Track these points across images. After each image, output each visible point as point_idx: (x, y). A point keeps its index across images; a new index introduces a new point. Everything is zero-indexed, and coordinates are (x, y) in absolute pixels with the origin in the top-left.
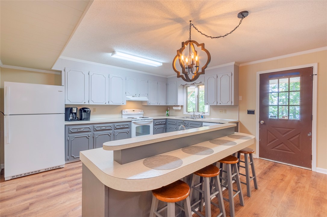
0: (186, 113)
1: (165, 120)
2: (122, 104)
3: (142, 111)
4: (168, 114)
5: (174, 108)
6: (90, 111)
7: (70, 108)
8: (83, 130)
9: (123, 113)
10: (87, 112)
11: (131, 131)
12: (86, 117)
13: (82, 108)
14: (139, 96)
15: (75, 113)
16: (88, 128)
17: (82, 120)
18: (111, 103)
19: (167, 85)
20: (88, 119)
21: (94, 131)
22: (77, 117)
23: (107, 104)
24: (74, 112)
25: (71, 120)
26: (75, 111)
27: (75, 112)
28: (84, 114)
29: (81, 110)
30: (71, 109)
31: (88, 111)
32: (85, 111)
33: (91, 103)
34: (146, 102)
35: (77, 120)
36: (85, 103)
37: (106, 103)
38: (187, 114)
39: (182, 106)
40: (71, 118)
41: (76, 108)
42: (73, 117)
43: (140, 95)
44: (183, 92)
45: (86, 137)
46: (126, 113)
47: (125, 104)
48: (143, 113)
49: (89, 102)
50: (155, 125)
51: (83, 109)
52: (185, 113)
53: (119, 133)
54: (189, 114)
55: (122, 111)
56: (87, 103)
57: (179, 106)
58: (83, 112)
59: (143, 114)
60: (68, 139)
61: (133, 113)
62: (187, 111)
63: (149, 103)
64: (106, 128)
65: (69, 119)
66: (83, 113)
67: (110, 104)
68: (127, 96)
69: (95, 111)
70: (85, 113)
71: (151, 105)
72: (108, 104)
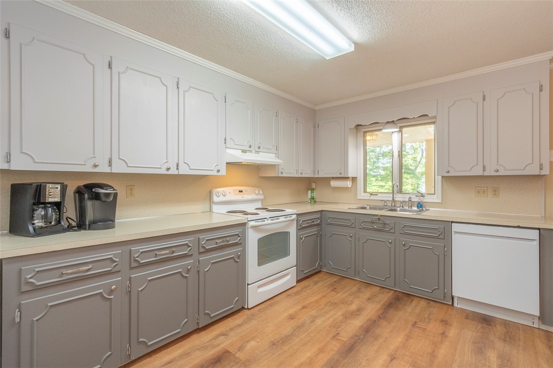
0: (366, 196)
1: (318, 216)
2: (216, 174)
3: (261, 192)
4: (313, 198)
5: (334, 183)
6: (116, 195)
7: (31, 184)
8: (88, 270)
9: (215, 199)
10: (103, 198)
11: (244, 251)
12: (99, 216)
13: (86, 186)
14: (257, 150)
15: (58, 206)
16: (108, 262)
17: (85, 229)
18: (184, 170)
19: (316, 126)
20: (107, 222)
21: (131, 268)
22: (65, 215)
23: (173, 171)
24: (51, 200)
25: (39, 232)
26: (53, 194)
27: (58, 199)
28: (93, 206)
29: (79, 192)
30: (39, 190)
31: (108, 195)
32: (97, 197)
33: (118, 168)
34: (272, 167)
35: (65, 230)
36: (95, 166)
37: (168, 169)
38: (368, 198)
39: (354, 179)
40: (38, 223)
41: (59, 186)
42: (45, 218)
43: (259, 148)
44: (357, 146)
45: (98, 297)
46: (222, 199)
47: (223, 172)
48: (262, 197)
49: (110, 165)
50: (300, 229)
51: (90, 187)
52: (362, 195)
53: (213, 263)
54: (373, 197)
55: (210, 193)
56: (104, 168)
57: (348, 178)
58: (89, 199)
59: (262, 200)
60: (17, 320)
61: (239, 197)
62: (365, 191)
63: (281, 170)
64: (173, 252)
65: (31, 228)
66: (89, 204)
67: (181, 173)
68: (228, 151)
69: (131, 194)
70: (97, 203)
71: (284, 175)
72: (176, 172)
